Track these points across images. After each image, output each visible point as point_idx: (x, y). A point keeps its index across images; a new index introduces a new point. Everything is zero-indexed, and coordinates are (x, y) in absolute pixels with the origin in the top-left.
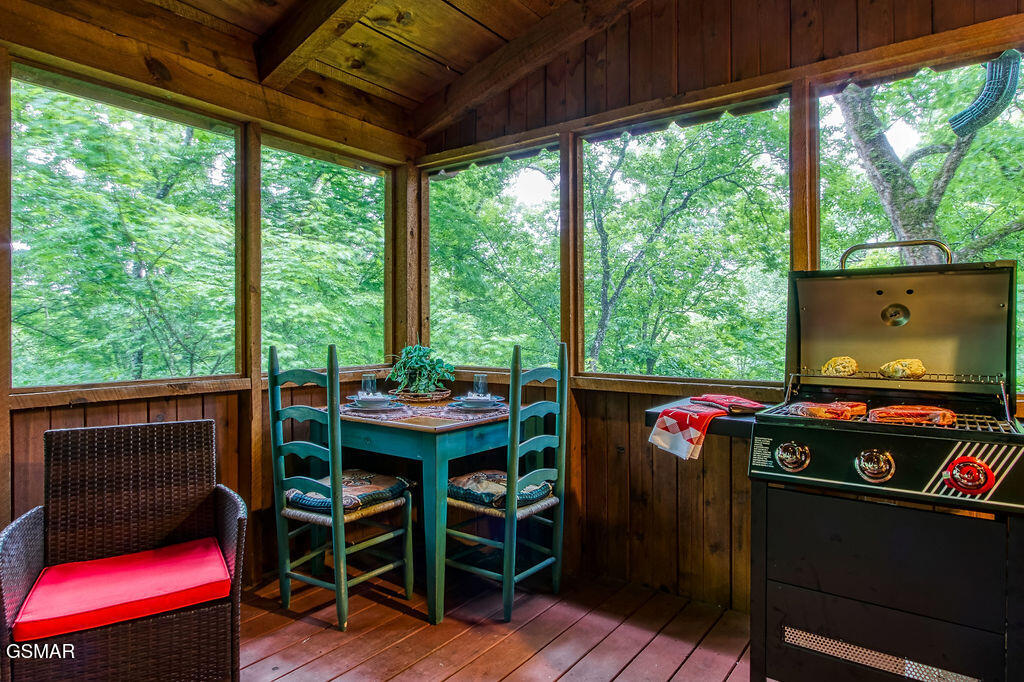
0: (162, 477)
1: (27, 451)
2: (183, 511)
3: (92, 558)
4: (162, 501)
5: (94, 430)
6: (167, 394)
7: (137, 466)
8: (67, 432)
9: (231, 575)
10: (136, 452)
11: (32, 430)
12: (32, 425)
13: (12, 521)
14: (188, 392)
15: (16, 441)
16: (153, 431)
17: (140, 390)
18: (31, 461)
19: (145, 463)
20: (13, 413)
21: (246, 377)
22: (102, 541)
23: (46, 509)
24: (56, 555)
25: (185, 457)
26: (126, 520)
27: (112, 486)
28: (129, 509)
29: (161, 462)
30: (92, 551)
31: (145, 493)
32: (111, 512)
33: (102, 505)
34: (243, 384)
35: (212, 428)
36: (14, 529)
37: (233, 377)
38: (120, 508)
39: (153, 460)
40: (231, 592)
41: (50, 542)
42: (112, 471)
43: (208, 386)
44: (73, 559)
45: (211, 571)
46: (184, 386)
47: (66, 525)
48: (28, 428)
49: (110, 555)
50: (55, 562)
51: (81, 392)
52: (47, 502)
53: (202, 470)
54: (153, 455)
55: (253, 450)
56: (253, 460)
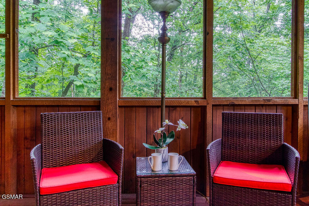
0: (261, 135)
1: (216, 120)
2: (269, 151)
3: (236, 161)
4: (261, 145)
5: (237, 113)
6: (263, 103)
7: (252, 129)
8: (229, 113)
9: (292, 183)
10: (252, 124)
11: (218, 113)
12: (218, 111)
13: (212, 141)
14: (271, 103)
15: (213, 116)
16: (258, 116)
17: (252, 101)
18: (217, 124)
19: (255, 129)
20: (213, 105)
21: (296, 99)
22: (239, 156)
23: (222, 140)
24: (225, 158)
25: (270, 129)
26: (248, 150)
27: (243, 136)
28: (249, 146)
29: (261, 129)
30: (236, 159)
31: (255, 141)
32: (243, 146)
33: (240, 142)
34: (294, 102)
35: (282, 117)
36: (213, 144)
37: (290, 98)
38: (246, 145)
39: (258, 128)
40: (292, 190)
41: (223, 153)
42: (243, 130)
43: (279, 101)
44: (230, 160)
45: (282, 178)
46: (269, 100)
47: (228, 147)
48: (217, 112)
49: (242, 162)
50: (225, 160)
51: (233, 100)
52: (222, 138)
53: (277, 135)
54: (258, 126)
55: (299, 133)
56: (299, 137)
